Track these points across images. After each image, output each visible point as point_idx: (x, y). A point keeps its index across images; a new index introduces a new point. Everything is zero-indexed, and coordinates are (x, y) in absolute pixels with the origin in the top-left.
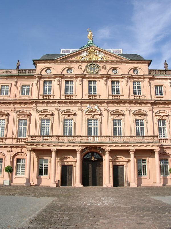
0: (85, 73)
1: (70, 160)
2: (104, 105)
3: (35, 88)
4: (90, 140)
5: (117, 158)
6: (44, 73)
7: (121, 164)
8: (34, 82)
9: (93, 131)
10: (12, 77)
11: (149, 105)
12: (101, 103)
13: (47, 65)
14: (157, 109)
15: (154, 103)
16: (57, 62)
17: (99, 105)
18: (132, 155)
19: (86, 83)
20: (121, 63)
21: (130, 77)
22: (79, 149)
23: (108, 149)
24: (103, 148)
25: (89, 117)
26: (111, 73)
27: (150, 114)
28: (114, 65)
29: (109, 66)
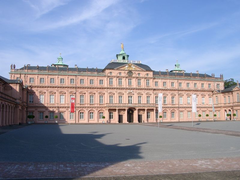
0: (127, 76)
1: (122, 113)
2: (135, 90)
3: (106, 82)
4: (129, 105)
5: (140, 112)
6: (109, 75)
7: (141, 114)
8: (105, 78)
9: (130, 101)
10: (95, 76)
11: (152, 90)
12: (134, 89)
13: (111, 71)
14: (155, 92)
15: (154, 90)
16: (115, 70)
17: (133, 90)
18: (146, 111)
19: (127, 80)
20: (142, 71)
21: (145, 78)
22: (127, 109)
23: (137, 109)
24: (135, 108)
25: (129, 95)
26: (137, 76)
27: (152, 94)
28: (139, 72)
29: (137, 72)
